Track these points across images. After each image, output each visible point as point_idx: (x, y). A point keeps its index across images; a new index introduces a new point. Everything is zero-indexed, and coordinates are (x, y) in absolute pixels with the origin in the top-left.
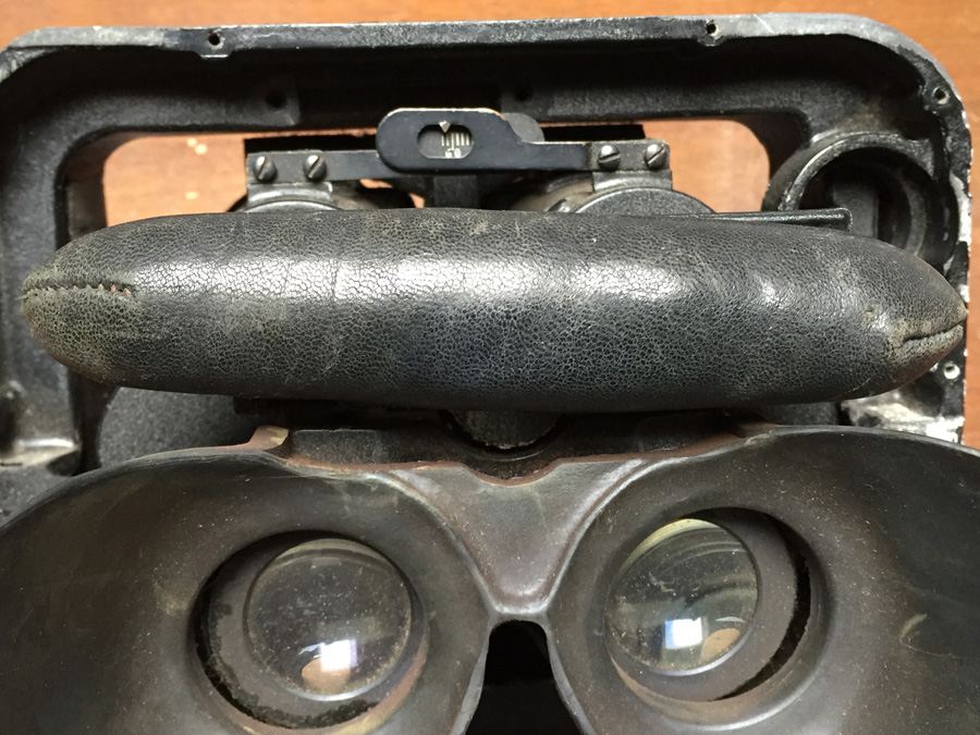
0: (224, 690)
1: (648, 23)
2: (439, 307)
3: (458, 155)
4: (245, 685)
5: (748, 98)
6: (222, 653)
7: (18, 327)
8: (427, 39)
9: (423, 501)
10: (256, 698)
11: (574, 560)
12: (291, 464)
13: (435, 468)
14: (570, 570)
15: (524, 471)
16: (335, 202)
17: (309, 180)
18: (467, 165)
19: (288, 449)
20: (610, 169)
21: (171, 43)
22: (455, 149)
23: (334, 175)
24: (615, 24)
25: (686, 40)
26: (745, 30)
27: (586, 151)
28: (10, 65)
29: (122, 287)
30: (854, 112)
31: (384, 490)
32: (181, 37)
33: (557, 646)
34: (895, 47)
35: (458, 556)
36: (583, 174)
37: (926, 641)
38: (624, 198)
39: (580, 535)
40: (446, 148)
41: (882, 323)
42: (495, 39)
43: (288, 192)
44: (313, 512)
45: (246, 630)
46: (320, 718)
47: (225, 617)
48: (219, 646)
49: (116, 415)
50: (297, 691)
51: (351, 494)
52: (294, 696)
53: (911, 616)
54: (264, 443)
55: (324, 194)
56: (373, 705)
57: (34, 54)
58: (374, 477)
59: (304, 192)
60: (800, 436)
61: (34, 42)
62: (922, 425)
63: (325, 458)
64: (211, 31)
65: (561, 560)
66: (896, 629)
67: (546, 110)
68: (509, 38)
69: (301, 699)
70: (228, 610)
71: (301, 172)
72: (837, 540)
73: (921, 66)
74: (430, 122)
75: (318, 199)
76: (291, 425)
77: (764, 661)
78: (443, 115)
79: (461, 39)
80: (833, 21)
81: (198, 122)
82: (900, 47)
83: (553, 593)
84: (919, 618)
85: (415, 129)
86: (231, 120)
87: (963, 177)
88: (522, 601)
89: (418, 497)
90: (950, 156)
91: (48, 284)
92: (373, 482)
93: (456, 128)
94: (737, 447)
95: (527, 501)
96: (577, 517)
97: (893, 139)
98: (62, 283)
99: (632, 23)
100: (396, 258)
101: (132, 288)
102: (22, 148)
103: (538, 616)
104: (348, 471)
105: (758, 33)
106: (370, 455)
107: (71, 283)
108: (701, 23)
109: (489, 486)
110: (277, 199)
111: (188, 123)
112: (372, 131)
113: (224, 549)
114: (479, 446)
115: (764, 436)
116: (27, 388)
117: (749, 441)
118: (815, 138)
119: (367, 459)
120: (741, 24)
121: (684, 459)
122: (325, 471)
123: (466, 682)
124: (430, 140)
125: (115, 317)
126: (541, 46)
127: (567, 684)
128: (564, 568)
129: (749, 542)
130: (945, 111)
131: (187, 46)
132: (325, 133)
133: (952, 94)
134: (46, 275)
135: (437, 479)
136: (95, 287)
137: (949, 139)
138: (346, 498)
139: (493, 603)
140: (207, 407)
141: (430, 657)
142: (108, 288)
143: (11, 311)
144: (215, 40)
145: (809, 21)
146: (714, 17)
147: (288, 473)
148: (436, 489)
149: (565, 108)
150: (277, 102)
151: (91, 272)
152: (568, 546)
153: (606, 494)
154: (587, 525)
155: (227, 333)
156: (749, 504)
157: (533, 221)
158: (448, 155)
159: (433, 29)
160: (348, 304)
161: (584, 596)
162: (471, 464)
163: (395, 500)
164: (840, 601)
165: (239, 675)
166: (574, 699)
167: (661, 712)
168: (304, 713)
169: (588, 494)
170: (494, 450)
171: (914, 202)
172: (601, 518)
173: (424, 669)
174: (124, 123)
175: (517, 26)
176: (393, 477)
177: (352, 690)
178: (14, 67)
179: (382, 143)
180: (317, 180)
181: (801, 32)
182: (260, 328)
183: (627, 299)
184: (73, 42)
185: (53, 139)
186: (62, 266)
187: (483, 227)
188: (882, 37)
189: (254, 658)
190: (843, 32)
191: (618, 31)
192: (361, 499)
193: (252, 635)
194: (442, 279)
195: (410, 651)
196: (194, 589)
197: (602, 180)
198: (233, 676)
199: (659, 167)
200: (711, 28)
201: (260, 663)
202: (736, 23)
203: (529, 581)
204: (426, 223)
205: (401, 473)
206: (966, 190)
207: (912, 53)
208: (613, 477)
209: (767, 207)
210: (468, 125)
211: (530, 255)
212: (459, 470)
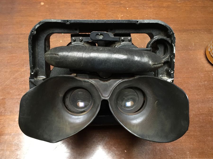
0: (67, 108)
1: (129, 21)
2: (95, 58)
3: (101, 38)
4: (69, 108)
5: (144, 31)
6: (67, 103)
7: (39, 60)
8: (97, 22)
9: (93, 84)
10: (71, 109)
11: (112, 92)
12: (76, 78)
13: (95, 80)
14: (112, 93)
15: (107, 81)
16: (84, 44)
17: (80, 41)
18: (102, 40)
19: (76, 76)
20: (123, 41)
21: (62, 22)
22: (101, 37)
23: (84, 40)
24: (124, 21)
25: (134, 23)
26: (143, 22)
27: (120, 38)
28: (40, 24)
29: (57, 55)
30: (160, 34)
31: (88, 82)
32: (64, 21)
33: (110, 103)
34: (164, 25)
35: (98, 91)
36: (119, 41)
37: (158, 104)
38: (124, 45)
39: (113, 89)
40: (100, 37)
41: (150, 63)
42: (107, 22)
43: (77, 43)
44: (79, 85)
45: (70, 100)
46: (79, 112)
47: (67, 98)
48: (66, 102)
49: (52, 73)
50: (76, 109)
51: (84, 82)
52: (76, 110)
53: (156, 101)
54: (73, 75)
55: (82, 43)
56: (86, 111)
57: (43, 23)
58: (87, 80)
59: (79, 43)
60: (141, 77)
61: (44, 21)
62: (167, 79)
63: (81, 78)
64: (67, 20)
65: (111, 92)
66: (154, 103)
67: (115, 32)
68: (109, 22)
69: (77, 110)
70: (68, 98)
71: (79, 40)
72: (147, 91)
73: (168, 28)
74: (98, 33)
75: (81, 44)
76: (77, 73)
77: (139, 108)
78: (99, 33)
79: (102, 22)
80: (155, 21)
81: (65, 32)
82: (165, 25)
83: (110, 96)
84: (157, 102)
85: (95, 34)
86: (69, 32)
87: (174, 44)
88: (106, 97)
89: (92, 83)
90: (172, 41)
91: (48, 54)
92: (87, 81)
93: (101, 34)
94: (134, 78)
95: (107, 84)
96: (113, 87)
97: (165, 38)
98: (50, 54)
99: (126, 21)
100: (90, 53)
101: (59, 55)
102: (40, 35)
103: (108, 99)
104: (84, 79)
105: (144, 22)
106: (87, 78)
107: (51, 54)
108: (136, 21)
109: (102, 82)
110: (75, 44)
111: (63, 32)
112: (90, 33)
113: (68, 89)
114: (101, 77)
115: (137, 77)
116: (39, 69)
117: (135, 78)
118: (154, 37)
119: (86, 78)
120: (142, 21)
121: (127, 80)
122: (81, 79)
123: (98, 107)
124: (97, 36)
125: (56, 58)
126: (113, 23)
127: (111, 108)
128: (111, 93)
129: (137, 92)
130: (172, 34)
131: (64, 22)
132: (83, 33)
133: (173, 32)
134: (48, 53)
135: (95, 81)
136: (54, 55)
137: (172, 38)
138: (83, 83)
139: (102, 97)
140: (65, 72)
141: (93, 104)
142: (56, 55)
143: (38, 58)
144: (68, 21)
145: (152, 21)
146: (138, 20)
147: (76, 79)
148: (95, 82)
149: (117, 32)
150: (76, 30)
151: (54, 53)
152: (112, 90)
153: (117, 84)
154: (114, 88)
155: (70, 61)
156: (136, 86)
157: (108, 48)
158: (100, 38)
159: (98, 21)
160: (84, 58)
161: (114, 97)
162: (100, 80)
163: (90, 83)
164: (148, 100)
165: (69, 106)
166: (112, 110)
167: (124, 113)
168: (77, 112)
169: (115, 84)
170: (103, 78)
171: (169, 47)
172: (116, 87)
173: (93, 106)
174: (54, 32)
175: (110, 21)
176: (90, 80)
177: (83, 109)
178: (41, 24)
179: (91, 36)
180: (81, 41)
181: (151, 22)
182: (74, 60)
183: (119, 58)
184: (49, 21)
185: (44, 34)
186: (50, 52)
187: (101, 49)
188: (162, 23)
189: (71, 104)
190: (157, 22)
191: (124, 22)
192: (85, 83)
193: (71, 101)
194: (96, 55)
195: (91, 104)
196: (64, 94)
197: (122, 42)
198: (68, 106)
199: (130, 41)
200: (138, 22)
201: (71, 105)
202: (141, 21)
203: (107, 95)
204: (94, 48)
205: (91, 80)
206: (175, 45)
207: (167, 26)
208: (118, 82)
209: (147, 47)
210: (103, 34)
211: (107, 53)
212: (98, 80)
